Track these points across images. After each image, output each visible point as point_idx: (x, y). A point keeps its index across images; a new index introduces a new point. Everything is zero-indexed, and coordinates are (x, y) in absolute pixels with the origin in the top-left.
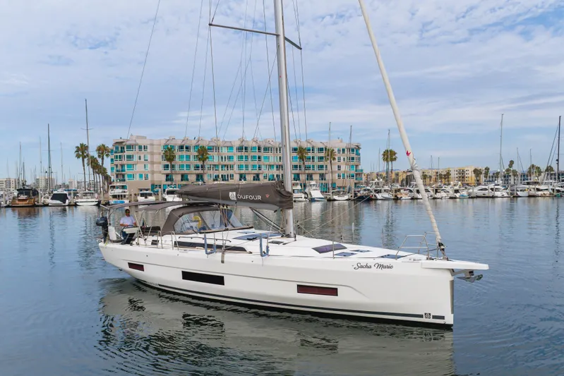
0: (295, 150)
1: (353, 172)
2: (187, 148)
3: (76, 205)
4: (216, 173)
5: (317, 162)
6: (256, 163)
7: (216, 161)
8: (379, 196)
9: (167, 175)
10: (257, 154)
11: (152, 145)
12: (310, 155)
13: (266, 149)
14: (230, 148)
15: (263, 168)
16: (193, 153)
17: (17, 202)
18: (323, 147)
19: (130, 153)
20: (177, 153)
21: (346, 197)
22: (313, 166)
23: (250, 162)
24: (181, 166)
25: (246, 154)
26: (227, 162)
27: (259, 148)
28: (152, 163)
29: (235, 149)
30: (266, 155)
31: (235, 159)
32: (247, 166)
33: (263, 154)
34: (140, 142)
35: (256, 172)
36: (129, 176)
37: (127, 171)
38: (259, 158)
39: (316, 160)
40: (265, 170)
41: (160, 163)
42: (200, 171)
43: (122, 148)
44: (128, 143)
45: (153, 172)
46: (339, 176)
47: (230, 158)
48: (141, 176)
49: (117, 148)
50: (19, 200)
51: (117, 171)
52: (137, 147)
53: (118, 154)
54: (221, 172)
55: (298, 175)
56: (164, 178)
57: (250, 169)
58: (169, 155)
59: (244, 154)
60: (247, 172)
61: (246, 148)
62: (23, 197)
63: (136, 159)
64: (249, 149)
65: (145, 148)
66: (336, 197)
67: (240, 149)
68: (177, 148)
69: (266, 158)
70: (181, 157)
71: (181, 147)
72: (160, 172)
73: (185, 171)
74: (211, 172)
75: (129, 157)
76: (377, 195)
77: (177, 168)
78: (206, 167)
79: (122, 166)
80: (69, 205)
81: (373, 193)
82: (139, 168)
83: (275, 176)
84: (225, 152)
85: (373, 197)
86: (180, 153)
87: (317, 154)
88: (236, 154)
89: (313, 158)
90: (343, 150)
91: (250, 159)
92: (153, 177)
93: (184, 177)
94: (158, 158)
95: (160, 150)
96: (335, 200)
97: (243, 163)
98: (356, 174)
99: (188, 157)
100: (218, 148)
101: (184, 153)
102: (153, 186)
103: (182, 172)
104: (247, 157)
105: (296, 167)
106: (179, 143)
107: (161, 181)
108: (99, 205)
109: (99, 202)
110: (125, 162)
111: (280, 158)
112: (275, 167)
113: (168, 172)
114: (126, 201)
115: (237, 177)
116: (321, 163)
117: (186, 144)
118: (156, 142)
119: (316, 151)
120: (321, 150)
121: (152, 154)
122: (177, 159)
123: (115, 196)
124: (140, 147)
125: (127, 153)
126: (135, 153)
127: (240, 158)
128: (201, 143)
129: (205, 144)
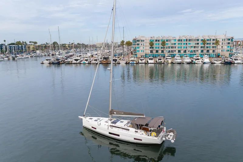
0: (202, 40)
1: (229, 49)
2: (158, 41)
3: (119, 63)
4: (169, 50)
5: (212, 45)
6: (185, 46)
7: (169, 45)
8: (236, 62)
9: (151, 51)
10: (185, 42)
11: (146, 39)
12: (209, 42)
13: (190, 40)
14: (175, 40)
15: (188, 48)
16: (160, 42)
17: (103, 62)
18: (215, 38)
19: (138, 43)
20: (155, 43)
21: (220, 62)
22: (210, 47)
23: (183, 45)
24: (156, 47)
25: (181, 42)
26: (174, 46)
27: (187, 40)
28: (146, 46)
29: (177, 40)
30: (190, 42)
31: (177, 44)
32: (181, 47)
33: (188, 42)
34: (142, 39)
35: (185, 49)
36: (138, 51)
37: (137, 49)
38: (186, 44)
39: (211, 44)
40: (189, 49)
41: (148, 46)
42: (163, 49)
43: (136, 41)
44: (138, 39)
45: (146, 50)
46: (222, 51)
47: (175, 44)
48: (142, 51)
49: (134, 41)
50: (104, 61)
51: (134, 49)
52: (141, 41)
53: (134, 43)
54: (171, 49)
55: (203, 50)
56: (150, 52)
57: (182, 48)
58: (151, 44)
59: (180, 42)
60: (181, 49)
61: (181, 40)
62: (105, 60)
63: (140, 45)
64: (183, 40)
65: (144, 41)
66: (215, 62)
67: (179, 40)
68: (155, 40)
69: (189, 44)
70: (156, 44)
71: (156, 40)
72: (148, 49)
73: (157, 49)
74: (167, 49)
75: (138, 44)
76: (235, 61)
77: (154, 48)
78: (165, 47)
79: (136, 47)
80: (117, 63)
81: (234, 60)
82: (141, 48)
83: (193, 51)
84: (173, 42)
85: (233, 62)
86: (156, 43)
87: (212, 42)
88: (177, 42)
89: (210, 43)
90: (225, 39)
91: (182, 44)
92: (146, 51)
93: (157, 51)
94: (148, 44)
95: (148, 42)
97: (180, 46)
98: (230, 50)
99: (159, 44)
100: (170, 40)
101: (157, 43)
102: (146, 54)
103: (156, 50)
104: (181, 44)
105: (202, 47)
106: (155, 39)
107: (149, 53)
108: (126, 63)
109: (127, 62)
110: (137, 46)
111: (195, 43)
112: (193, 47)
113: (151, 49)
114: (135, 62)
115: (177, 51)
116: (214, 45)
117: (158, 39)
118: (147, 39)
119: (212, 40)
120: (214, 40)
121: (146, 43)
122: (155, 45)
123: (131, 60)
124: (142, 41)
125: (137, 43)
126: (140, 43)
127: (179, 44)
128: (164, 39)
129: (165, 39)
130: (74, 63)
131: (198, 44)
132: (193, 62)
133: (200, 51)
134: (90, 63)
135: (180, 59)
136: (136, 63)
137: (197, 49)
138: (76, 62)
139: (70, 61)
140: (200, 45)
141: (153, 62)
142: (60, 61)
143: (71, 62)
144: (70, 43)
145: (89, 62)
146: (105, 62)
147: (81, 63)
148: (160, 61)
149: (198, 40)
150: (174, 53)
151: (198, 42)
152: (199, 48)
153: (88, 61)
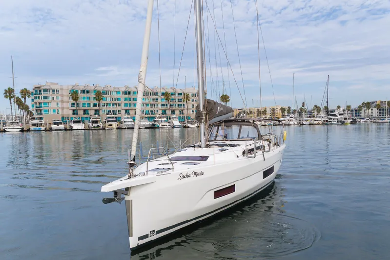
0: (163, 94)
2: (88, 92)
3: (5, 131)
4: (108, 109)
5: (178, 103)
7: (109, 101)
9: (73, 111)
11: (62, 89)
12: (173, 97)
14: (118, 92)
16: (92, 95)
18: (182, 92)
19: (46, 95)
20: (80, 95)
22: (175, 105)
24: (84, 104)
25: (130, 96)
26: (116, 102)
28: (63, 102)
29: (122, 93)
31: (122, 99)
32: (130, 105)
34: (54, 88)
36: (45, 111)
37: (44, 107)
39: (177, 100)
41: (68, 102)
42: (97, 108)
43: (40, 91)
44: (44, 88)
45: (63, 108)
46: (192, 112)
47: (118, 99)
48: (54, 111)
49: (36, 91)
51: (36, 107)
52: (51, 91)
53: (37, 96)
54: (111, 109)
55: (165, 111)
56: (71, 112)
57: (132, 106)
58: (74, 96)
59: (127, 96)
60: (130, 108)
61: (129, 93)
63: (50, 99)
64: (132, 93)
65: (57, 91)
66: (189, 125)
67: (125, 93)
68: (80, 92)
70: (83, 98)
71: (84, 91)
72: (68, 108)
73: (86, 107)
74: (105, 108)
75: (45, 98)
77: (80, 106)
78: (102, 105)
79: (40, 104)
82: (53, 105)
83: (150, 111)
84: (115, 95)
86: (83, 95)
87: (178, 97)
88: (122, 96)
89: (175, 99)
90: (195, 94)
91: (132, 100)
92: (63, 112)
93: (85, 112)
94: (67, 98)
95: (69, 93)
96: (189, 127)
97: (127, 102)
99: (88, 98)
100: (109, 92)
101: (86, 95)
102: (63, 118)
103: (85, 108)
104: (130, 99)
105: (163, 105)
106: (82, 88)
107: (69, 115)
109: (23, 129)
110: (42, 101)
111: (153, 99)
112: (149, 105)
113: (74, 108)
114: (43, 128)
115: (123, 112)
116: (180, 103)
117: (87, 89)
118: (65, 88)
119: (177, 95)
120: (180, 94)
121: (62, 95)
122: (80, 99)
123: (34, 125)
124: (53, 91)
125: (43, 95)
126: (50, 95)
127: (125, 99)
128: (98, 89)
129: (100, 89)
131: (157, 99)
132: (156, 126)
133: (160, 112)
135: (131, 122)
136: (46, 130)
137: (156, 109)
140: (160, 102)
148: (95, 125)
149: (156, 94)
150: (119, 115)
151: (156, 97)
152: (160, 106)
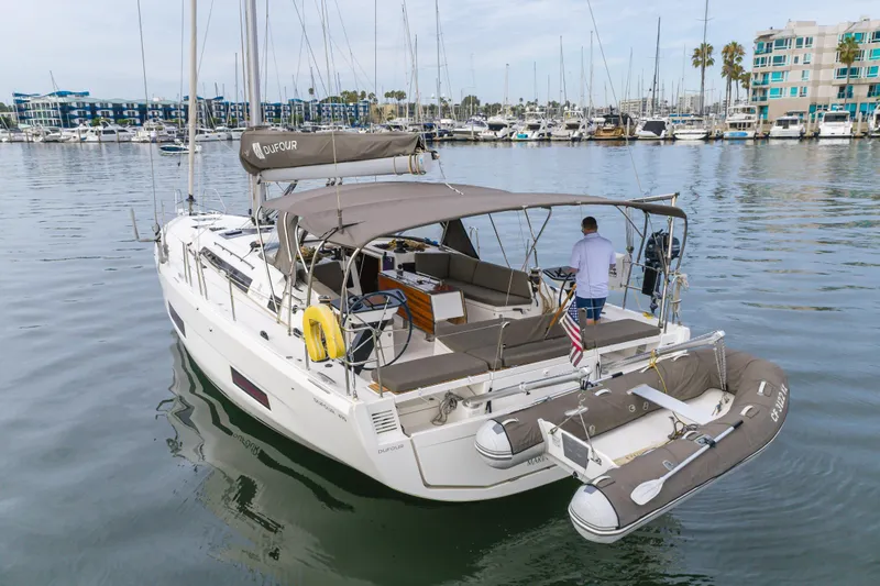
3: (674, 139)
9: (842, 88)
11: (822, 34)
17: (602, 133)
19: (780, 53)
20: (867, 46)
24: (872, 69)
28: (818, 67)
34: (803, 33)
36: (774, 91)
37: (772, 83)
41: (832, 67)
43: (769, 45)
44: (778, 36)
45: (816, 84)
48: (794, 90)
49: (761, 46)
50: (605, 131)
51: (756, 84)
52: (794, 42)
53: (760, 56)
56: (836, 91)
58: (847, 50)
62: (609, 126)
63: (789, 62)
65: (809, 41)
68: (869, 36)
70: (875, 53)
72: (830, 83)
73: (877, 78)
75: (778, 60)
77: (863, 74)
79: (765, 75)
80: (665, 139)
82: (794, 77)
86: (874, 46)
92: (814, 92)
93: (874, 89)
94: (831, 59)
95: (833, 43)
102: (814, 107)
107: (829, 98)
108: (707, 138)
109: (708, 134)
110: (769, 68)
113: (844, 81)
114: (750, 133)
118: (829, 30)
121: (820, 51)
122: (865, 57)
123: (733, 125)
124: (800, 42)
125: (775, 53)
126: (788, 53)
130: (485, 140)
134: (546, 137)
136: (755, 138)
138: (491, 134)
139: (469, 133)
141: (848, 133)
142: (434, 131)
143: (472, 137)
144: (521, 100)
145: (543, 135)
146: (608, 135)
147: (511, 140)
153: (541, 130)
